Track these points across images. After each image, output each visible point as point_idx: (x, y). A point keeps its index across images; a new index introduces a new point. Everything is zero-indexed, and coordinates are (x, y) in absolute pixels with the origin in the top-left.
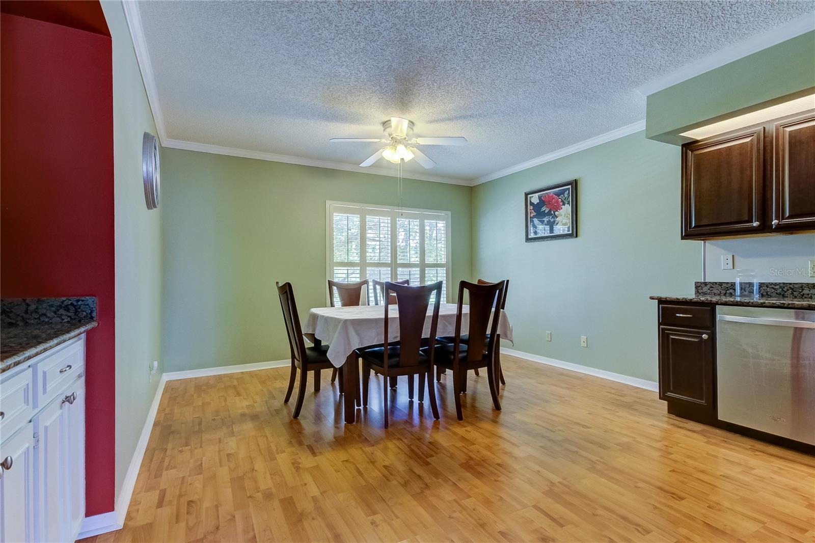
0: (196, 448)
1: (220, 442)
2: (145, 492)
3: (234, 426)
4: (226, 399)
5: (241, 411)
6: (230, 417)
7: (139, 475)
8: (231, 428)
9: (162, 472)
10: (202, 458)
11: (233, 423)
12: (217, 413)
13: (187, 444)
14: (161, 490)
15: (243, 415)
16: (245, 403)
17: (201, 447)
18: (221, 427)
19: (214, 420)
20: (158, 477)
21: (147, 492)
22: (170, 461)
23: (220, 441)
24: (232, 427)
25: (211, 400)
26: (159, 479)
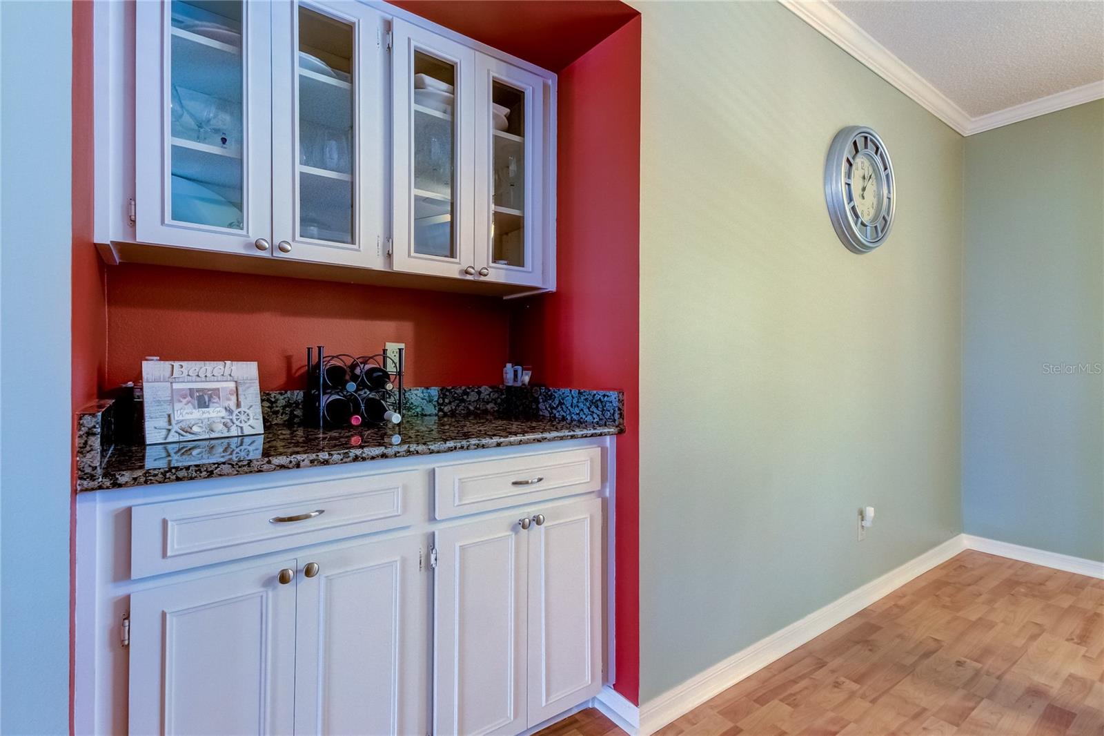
0: (863, 697)
1: (916, 716)
2: (718, 712)
3: (985, 703)
4: (1039, 635)
5: (1039, 679)
6: (999, 678)
7: (748, 678)
8: (971, 704)
9: (773, 699)
10: (851, 722)
11: (991, 696)
12: (987, 652)
13: (859, 680)
14: (737, 727)
15: (1036, 692)
16: (1078, 668)
17: (873, 701)
18: (958, 688)
19: (959, 664)
20: (758, 703)
21: (721, 714)
22: (806, 688)
23: (919, 714)
24: (979, 703)
25: (1003, 621)
26: (758, 706)
